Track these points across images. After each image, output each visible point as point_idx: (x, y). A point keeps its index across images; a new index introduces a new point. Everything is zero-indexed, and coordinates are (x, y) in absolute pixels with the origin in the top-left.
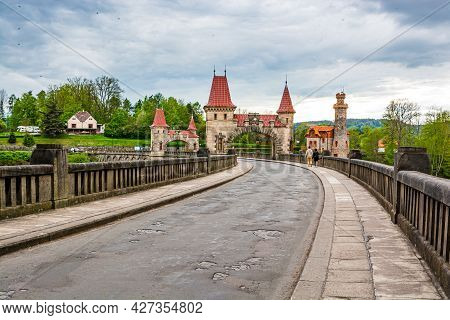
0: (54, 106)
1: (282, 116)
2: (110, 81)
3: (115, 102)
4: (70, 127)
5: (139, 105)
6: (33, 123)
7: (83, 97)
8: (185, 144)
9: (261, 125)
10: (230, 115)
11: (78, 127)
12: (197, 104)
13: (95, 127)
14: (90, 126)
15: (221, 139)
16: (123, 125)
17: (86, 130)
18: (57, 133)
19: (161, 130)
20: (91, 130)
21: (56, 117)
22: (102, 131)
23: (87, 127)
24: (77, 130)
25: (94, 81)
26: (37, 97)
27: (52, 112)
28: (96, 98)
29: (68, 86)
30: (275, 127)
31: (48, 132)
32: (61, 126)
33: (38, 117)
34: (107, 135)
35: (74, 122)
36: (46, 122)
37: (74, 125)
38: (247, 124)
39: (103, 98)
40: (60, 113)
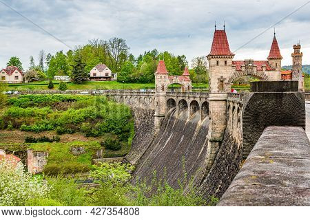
0: (80, 61)
1: (273, 61)
2: (120, 41)
3: (123, 56)
4: (92, 75)
5: (140, 58)
6: (65, 73)
7: (100, 53)
8: (181, 86)
9: (255, 69)
10: (229, 61)
11: (97, 76)
12: (183, 56)
13: (110, 75)
14: (107, 74)
15: (222, 81)
16: (130, 73)
17: (104, 78)
18: (83, 80)
19: (163, 76)
20: (107, 78)
21: (82, 68)
22: (115, 78)
23: (104, 75)
24: (97, 78)
25: (108, 42)
26: (66, 55)
27: (78, 65)
28: (109, 54)
29: (88, 46)
30: (267, 70)
31: (76, 80)
32: (85, 75)
33: (68, 69)
34: (119, 81)
35: (95, 72)
36: (75, 73)
37: (95, 74)
38: (243, 69)
39: (115, 54)
40: (85, 66)
